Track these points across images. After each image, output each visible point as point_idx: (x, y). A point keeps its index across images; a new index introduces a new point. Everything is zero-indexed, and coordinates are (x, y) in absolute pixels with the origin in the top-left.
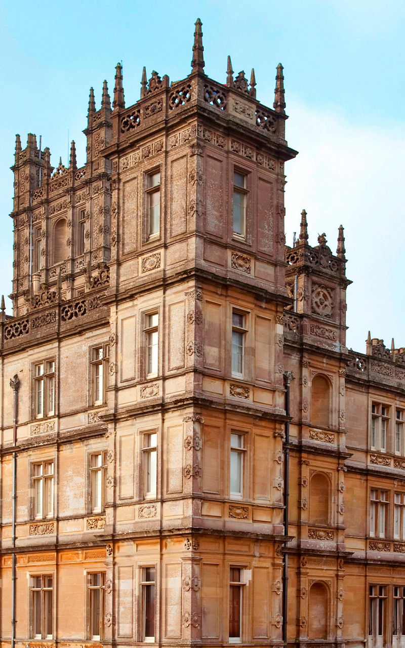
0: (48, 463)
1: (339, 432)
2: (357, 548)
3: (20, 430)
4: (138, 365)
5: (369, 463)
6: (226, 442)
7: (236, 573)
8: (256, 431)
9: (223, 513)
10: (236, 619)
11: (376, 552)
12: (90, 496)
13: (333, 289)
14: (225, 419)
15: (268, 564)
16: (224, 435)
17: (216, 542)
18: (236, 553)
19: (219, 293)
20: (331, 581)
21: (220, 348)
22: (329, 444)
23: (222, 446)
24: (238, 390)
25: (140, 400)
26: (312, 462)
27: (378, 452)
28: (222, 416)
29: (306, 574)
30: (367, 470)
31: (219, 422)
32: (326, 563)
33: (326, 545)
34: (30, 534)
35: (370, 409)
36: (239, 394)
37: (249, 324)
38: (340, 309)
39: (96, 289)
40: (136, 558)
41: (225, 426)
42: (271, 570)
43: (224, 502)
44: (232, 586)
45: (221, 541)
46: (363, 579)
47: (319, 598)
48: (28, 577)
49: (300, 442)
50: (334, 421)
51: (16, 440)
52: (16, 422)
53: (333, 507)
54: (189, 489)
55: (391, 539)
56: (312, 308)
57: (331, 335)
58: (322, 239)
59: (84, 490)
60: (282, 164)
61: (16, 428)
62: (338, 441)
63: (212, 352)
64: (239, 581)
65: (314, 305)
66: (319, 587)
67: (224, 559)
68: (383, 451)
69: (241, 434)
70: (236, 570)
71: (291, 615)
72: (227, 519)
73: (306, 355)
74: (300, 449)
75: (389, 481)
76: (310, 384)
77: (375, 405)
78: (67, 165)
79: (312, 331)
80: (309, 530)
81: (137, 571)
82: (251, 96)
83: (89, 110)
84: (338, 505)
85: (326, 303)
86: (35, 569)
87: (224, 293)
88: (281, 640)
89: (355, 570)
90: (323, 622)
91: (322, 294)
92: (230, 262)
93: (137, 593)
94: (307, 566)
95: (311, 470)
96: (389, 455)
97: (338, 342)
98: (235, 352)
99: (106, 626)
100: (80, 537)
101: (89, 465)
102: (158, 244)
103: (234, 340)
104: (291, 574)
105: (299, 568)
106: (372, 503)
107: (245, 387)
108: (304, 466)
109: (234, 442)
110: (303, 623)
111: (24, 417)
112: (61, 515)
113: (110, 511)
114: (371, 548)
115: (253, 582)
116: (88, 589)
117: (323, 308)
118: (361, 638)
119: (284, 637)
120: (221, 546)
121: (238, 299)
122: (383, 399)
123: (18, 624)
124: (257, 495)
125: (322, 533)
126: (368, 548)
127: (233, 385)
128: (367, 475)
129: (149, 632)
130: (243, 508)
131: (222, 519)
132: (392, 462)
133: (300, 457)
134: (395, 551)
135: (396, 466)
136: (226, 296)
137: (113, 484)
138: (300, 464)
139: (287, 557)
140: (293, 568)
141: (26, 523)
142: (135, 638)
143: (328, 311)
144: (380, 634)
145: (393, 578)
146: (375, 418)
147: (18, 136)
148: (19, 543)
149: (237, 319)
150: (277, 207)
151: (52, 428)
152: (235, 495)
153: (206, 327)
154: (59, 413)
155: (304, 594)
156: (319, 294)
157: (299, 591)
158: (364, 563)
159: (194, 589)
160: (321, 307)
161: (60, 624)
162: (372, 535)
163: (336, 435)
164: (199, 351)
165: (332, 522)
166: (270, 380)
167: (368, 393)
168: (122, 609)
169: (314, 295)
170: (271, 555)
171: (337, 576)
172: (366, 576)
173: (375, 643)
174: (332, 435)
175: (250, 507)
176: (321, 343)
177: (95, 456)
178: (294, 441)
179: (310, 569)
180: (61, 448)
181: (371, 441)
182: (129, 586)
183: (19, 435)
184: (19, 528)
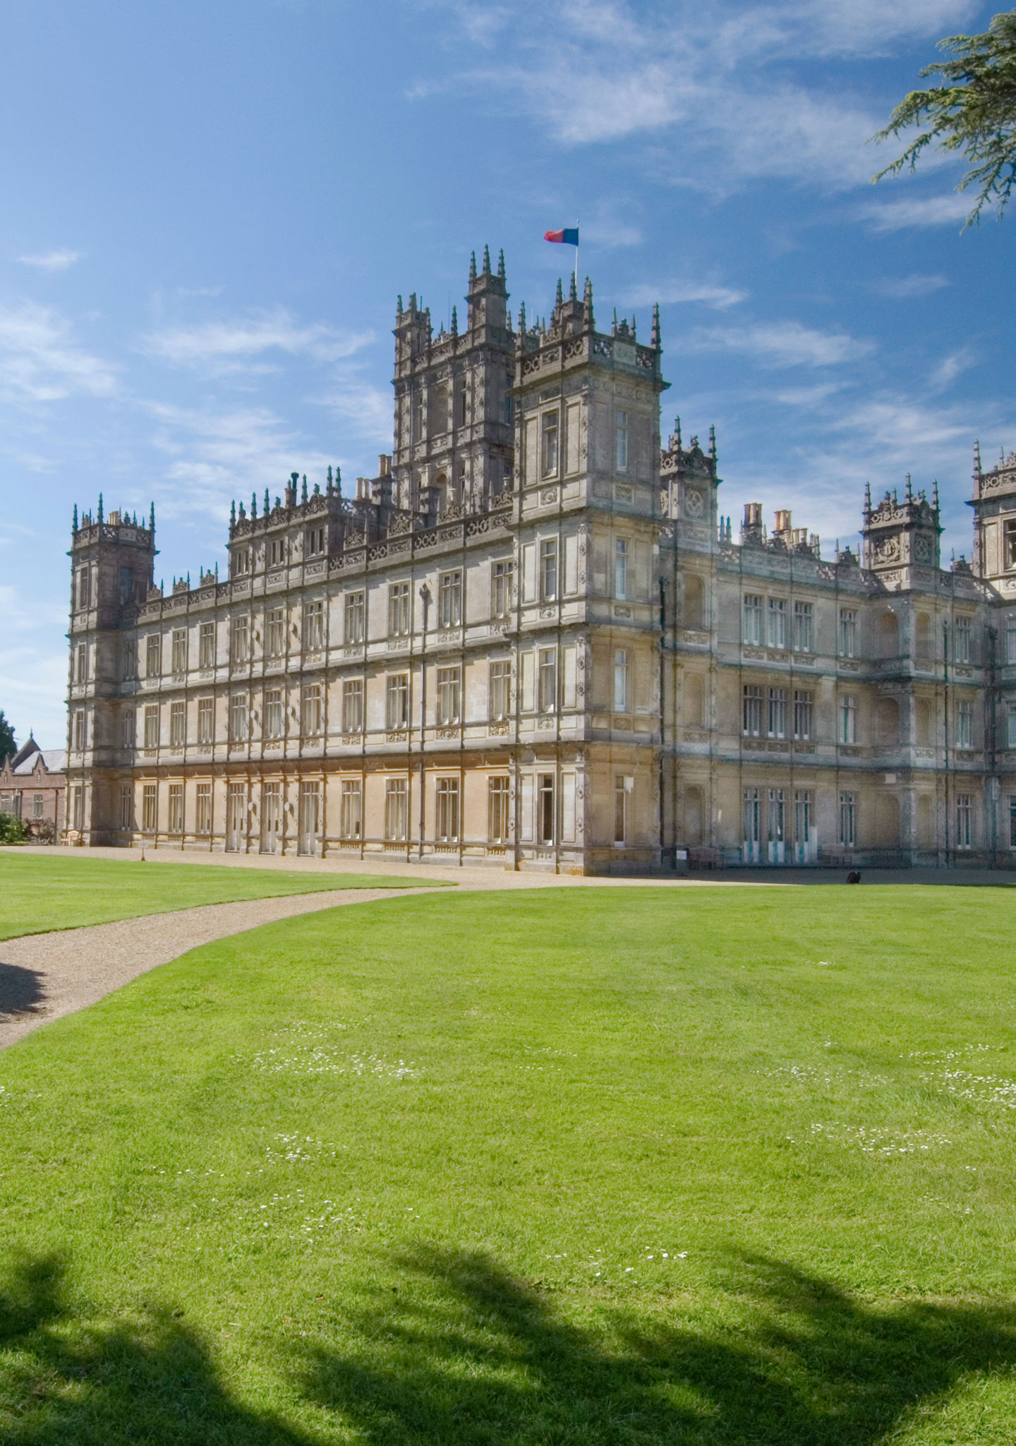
0: (454, 670)
1: (712, 631)
2: (730, 748)
3: (428, 637)
4: (538, 588)
5: (742, 658)
6: (612, 658)
7: (621, 780)
8: (636, 645)
9: (609, 724)
10: (621, 824)
11: (750, 752)
12: (493, 705)
13: (706, 490)
14: (611, 638)
15: (646, 771)
16: (610, 651)
17: (603, 752)
19: (606, 523)
20: (705, 785)
21: (606, 574)
22: (702, 645)
23: (609, 661)
24: (622, 611)
25: (539, 620)
26: (686, 665)
27: (751, 645)
28: (608, 635)
29: (682, 778)
30: (741, 665)
31: (605, 640)
32: (701, 766)
33: (699, 747)
34: (437, 739)
35: (743, 601)
36: (623, 613)
37: (631, 547)
38: (712, 506)
39: (498, 508)
40: (536, 767)
41: (611, 644)
42: (649, 776)
43: (610, 715)
44: (617, 793)
45: (607, 751)
46: (737, 780)
47: (694, 803)
48: (435, 780)
49: (675, 645)
50: (706, 621)
51: (424, 648)
52: (425, 629)
53: (707, 709)
54: (581, 705)
55: (766, 737)
56: (686, 511)
57: (703, 535)
58: (694, 442)
59: (487, 698)
60: (657, 396)
61: (425, 635)
62: (711, 641)
63: (600, 578)
64: (624, 788)
65: (688, 508)
66: (694, 791)
67: (611, 768)
68: (756, 643)
69: (624, 649)
70: (620, 778)
71: (668, 819)
72: (613, 731)
73: (680, 558)
74: (674, 651)
75: (762, 675)
76: (683, 586)
77: (747, 597)
78: (448, 331)
79: (686, 534)
80: (684, 732)
81: (536, 779)
82: (631, 340)
83: (471, 275)
84: (712, 706)
85: (698, 504)
86: (441, 773)
87: (610, 523)
88: (659, 845)
89: (730, 772)
90: (698, 827)
91: (694, 496)
92: (614, 495)
93: (536, 799)
94: (683, 770)
95: (685, 672)
96: (762, 648)
97: (709, 541)
98: (618, 574)
99: (509, 829)
100: (483, 744)
101: (491, 676)
102: (554, 480)
103: (617, 564)
104: (668, 778)
105: (675, 772)
106: (746, 701)
107: (627, 607)
108: (679, 669)
109: (618, 658)
110: (680, 827)
111: (432, 625)
112: (467, 721)
113: (513, 723)
114: (746, 747)
115: (634, 789)
116: (490, 794)
117: (696, 510)
118: (737, 845)
119: (662, 842)
120: (608, 756)
121: (622, 526)
122: (755, 589)
123: (425, 828)
124: (637, 707)
125: (696, 736)
126: (742, 748)
127: (617, 606)
128: (740, 670)
129: (548, 836)
130: (626, 720)
131: (609, 731)
132: (766, 656)
133: (676, 660)
134: (770, 750)
135: (769, 659)
136: (612, 526)
137: (515, 696)
138: (675, 666)
139: (664, 761)
140: (669, 772)
141: (433, 728)
142: (535, 841)
143: (700, 511)
144: (756, 839)
145: (769, 779)
146: (747, 610)
147: (399, 297)
148: (428, 748)
149: (620, 545)
150: (654, 436)
151: (458, 638)
152: (619, 708)
153: (595, 556)
154: (464, 623)
155: (680, 799)
156: (691, 496)
157: (675, 795)
158: (739, 764)
159: (586, 797)
160: (694, 508)
161: (465, 826)
162: (747, 733)
163: (708, 634)
164: (590, 578)
165: (705, 724)
166: (648, 598)
167: (741, 584)
168: (523, 814)
169: (687, 499)
170: (650, 762)
171: (711, 779)
172: (741, 777)
173: (751, 848)
174: (704, 635)
175: (632, 719)
176: (694, 544)
177: (496, 667)
178: (669, 645)
179: (686, 772)
180: (467, 660)
181: (744, 633)
182: (530, 792)
183: (427, 643)
184: (426, 732)
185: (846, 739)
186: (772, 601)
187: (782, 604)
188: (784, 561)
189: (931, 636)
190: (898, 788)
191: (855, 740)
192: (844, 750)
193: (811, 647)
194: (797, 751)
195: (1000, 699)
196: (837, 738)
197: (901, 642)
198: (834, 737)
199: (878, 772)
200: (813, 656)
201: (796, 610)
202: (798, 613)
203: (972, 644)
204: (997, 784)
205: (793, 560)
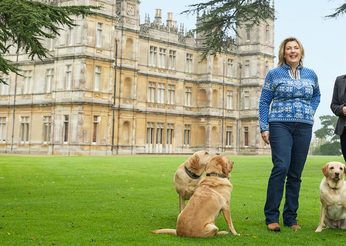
0: (30, 71)
1: (135, 61)
2: (142, 107)
4: (66, 40)
5: (148, 71)
6: (94, 70)
7: (96, 118)
8: (104, 65)
9: (92, 96)
10: (95, 135)
11: (150, 108)
12: (46, 86)
13: (135, 5)
14: (94, 62)
15: (106, 115)
16: (94, 68)
17: (89, 107)
18: (96, 110)
19: (94, 17)
20: (130, 121)
21: (93, 36)
22: (131, 66)
23: (93, 72)
24: (99, 51)
25: (66, 53)
26: (125, 73)
27: (152, 67)
28: (93, 61)
29: (121, 118)
30: (147, 74)
31: (92, 63)
32: (129, 114)
33: (129, 106)
34: (22, 100)
35: (149, 49)
36: (99, 53)
37: (103, 28)
38: (137, 13)
40: (62, 112)
41: (94, 65)
42: (107, 117)
43: (92, 92)
44: (94, 123)
45: (91, 106)
46: (145, 119)
47: (127, 128)
48: (20, 117)
49: (121, 66)
50: (134, 56)
51: (17, 60)
53: (132, 91)
54: (81, 87)
55: (156, 103)
56: (127, 13)
57: (134, 23)
59: (44, 83)
61: (18, 56)
62: (135, 64)
63: (91, 38)
64: (96, 121)
65: (128, 12)
66: (126, 123)
67: (92, 113)
68: (154, 66)
69: (99, 67)
70: (96, 117)
71: (116, 134)
72: (94, 98)
73: (124, 31)
74: (121, 68)
75: (156, 78)
76: (125, 42)
77: (151, 47)
79: (127, 22)
80: (123, 100)
81: (62, 117)
84: (134, 90)
85: (132, 10)
86: (23, 114)
87: (95, 17)
88: (111, 144)
89: (142, 116)
90: (128, 138)
91: (131, 7)
93: (62, 125)
94: (122, 115)
95: (125, 76)
96: (156, 68)
97: (136, 25)
98: (98, 38)
99: (50, 138)
100: (41, 102)
101: (46, 74)
103: (98, 33)
104: (116, 118)
105: (119, 115)
106: (149, 88)
107: (101, 50)
108: (122, 75)
109: (97, 70)
110: (120, 138)
111: (21, 52)
112: (34, 93)
113: (54, 94)
114: (148, 106)
115: (101, 122)
116: (43, 123)
117: (131, 13)
118: (144, 145)
119: (113, 143)
120: (91, 108)
121: (100, 19)
122: (154, 44)
123: (14, 137)
124: (104, 89)
125: (128, 101)
126: (147, 107)
127: (97, 50)
128: (147, 76)
129: (66, 140)
130: (99, 94)
131: (92, 98)
132: (157, 70)
133: (121, 71)
134: (158, 108)
135: (159, 72)
136: (96, 18)
137: (55, 83)
139: (115, 111)
140: (117, 115)
141: (20, 95)
142: (61, 142)
143: (133, 14)
144: (151, 143)
145: (157, 119)
146: (151, 52)
148: (17, 103)
149: (99, 25)
152: (96, 89)
153: (89, 29)
155: (120, 126)
156: (130, 7)
158: (146, 113)
159: (81, 124)
160: (130, 12)
161: (32, 137)
162: (149, 101)
163: (134, 62)
165: (132, 97)
166: (109, 47)
167: (149, 42)
168: (56, 131)
169: (128, 8)
170: (108, 111)
171: (133, 119)
172: (146, 118)
173: (149, 147)
174: (132, 62)
175: (101, 94)
176: (130, 26)
177: (48, 70)
178: (118, 65)
179: (123, 116)
180: (35, 66)
181: (149, 62)
182: (59, 122)
183: (19, 59)
184: (17, 97)
185: (187, 104)
186: (161, 49)
187: (165, 50)
188: (166, 34)
189: (219, 66)
190: (206, 123)
191: (191, 105)
192: (186, 108)
193: (175, 68)
194: (168, 108)
195: (242, 90)
196: (184, 104)
197: (208, 68)
198: (183, 103)
199: (198, 117)
200: (176, 71)
201: (170, 53)
202: (171, 55)
203: (234, 69)
204: (241, 123)
205: (169, 34)
